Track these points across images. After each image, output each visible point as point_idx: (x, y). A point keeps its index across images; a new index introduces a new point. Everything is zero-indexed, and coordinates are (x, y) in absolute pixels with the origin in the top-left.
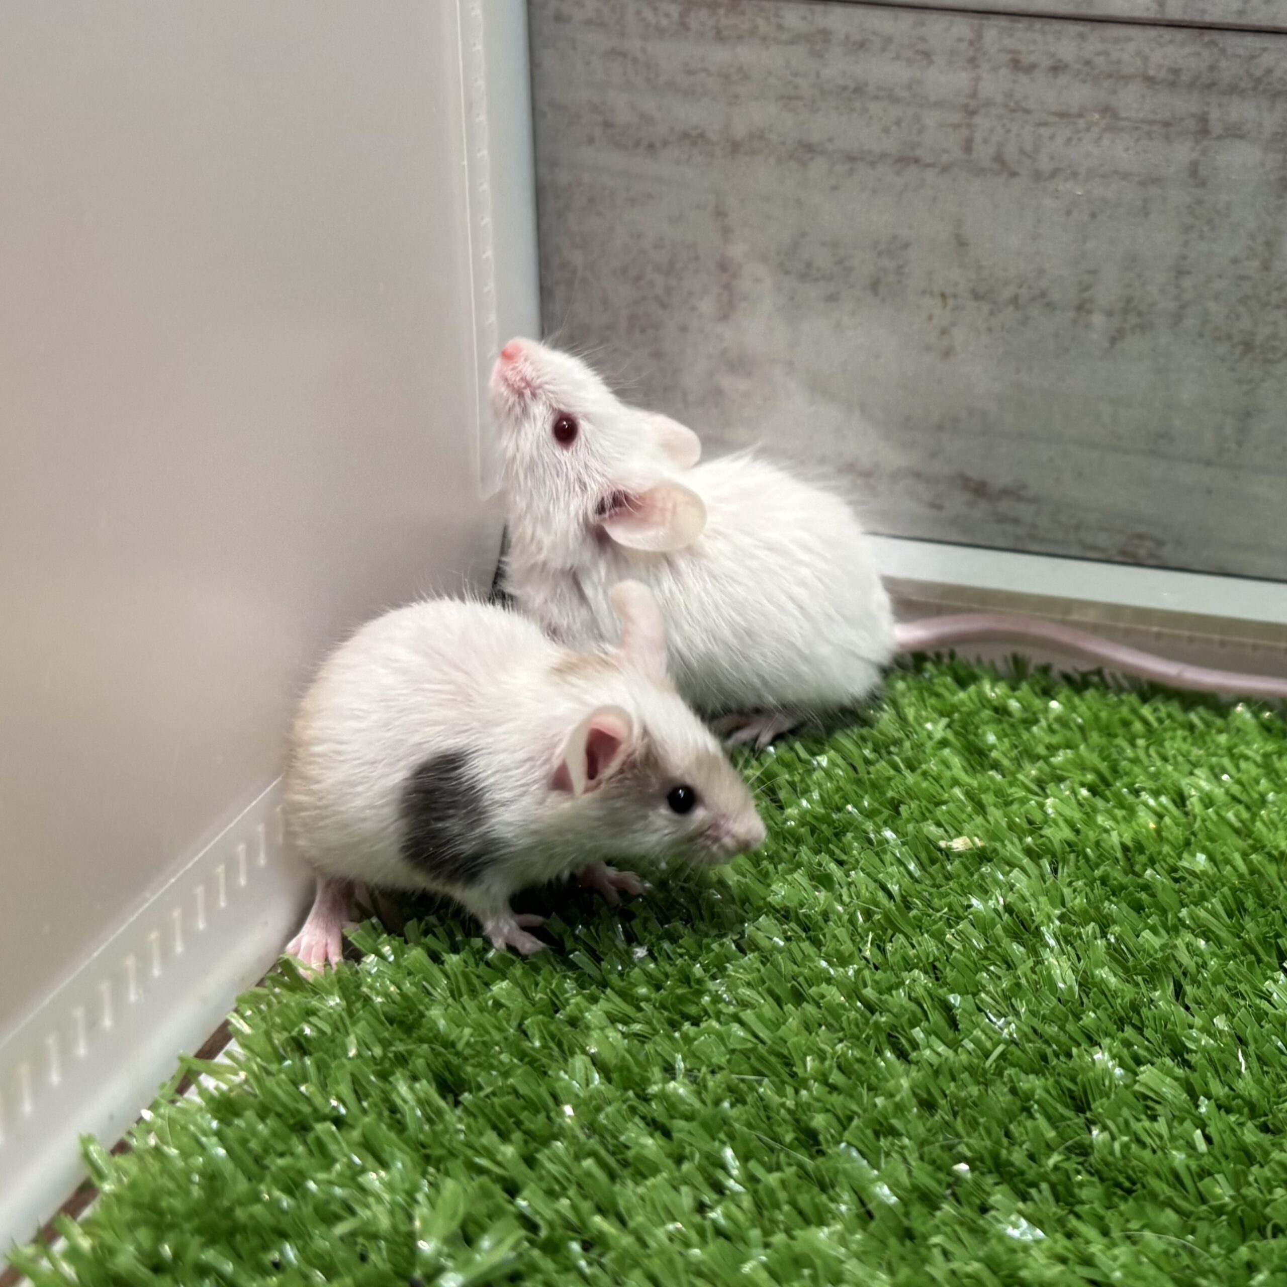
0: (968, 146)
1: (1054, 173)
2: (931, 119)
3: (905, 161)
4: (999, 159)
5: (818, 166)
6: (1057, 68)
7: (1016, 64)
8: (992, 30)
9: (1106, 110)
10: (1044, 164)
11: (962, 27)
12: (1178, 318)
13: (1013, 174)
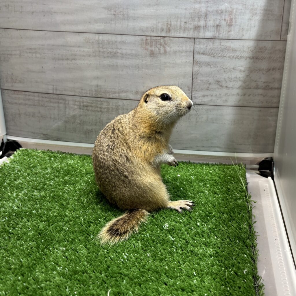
0: (39, 104)
1: (47, 106)
2: (36, 102)
3: (34, 105)
4: (42, 105)
5: (27, 106)
6: (46, 97)
7: (42, 97)
8: (40, 94)
9: (50, 101)
10: (46, 105)
11: (37, 94)
12: (59, 118)
13: (43, 106)
